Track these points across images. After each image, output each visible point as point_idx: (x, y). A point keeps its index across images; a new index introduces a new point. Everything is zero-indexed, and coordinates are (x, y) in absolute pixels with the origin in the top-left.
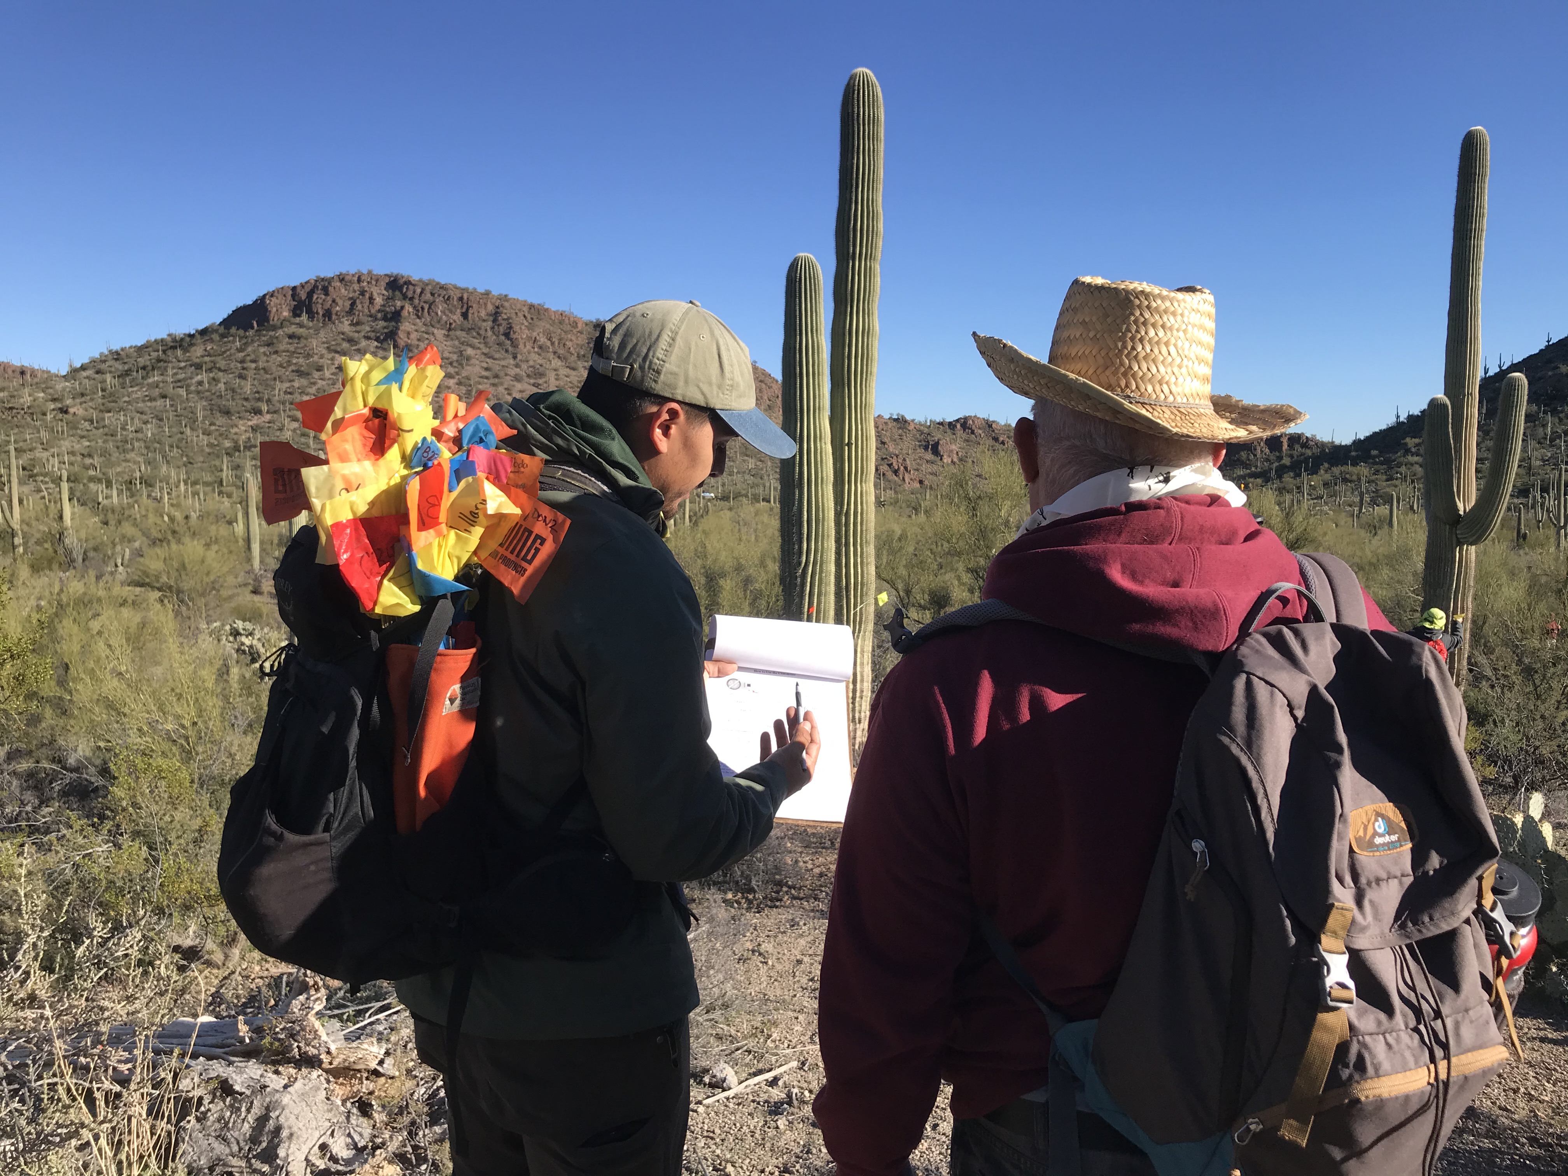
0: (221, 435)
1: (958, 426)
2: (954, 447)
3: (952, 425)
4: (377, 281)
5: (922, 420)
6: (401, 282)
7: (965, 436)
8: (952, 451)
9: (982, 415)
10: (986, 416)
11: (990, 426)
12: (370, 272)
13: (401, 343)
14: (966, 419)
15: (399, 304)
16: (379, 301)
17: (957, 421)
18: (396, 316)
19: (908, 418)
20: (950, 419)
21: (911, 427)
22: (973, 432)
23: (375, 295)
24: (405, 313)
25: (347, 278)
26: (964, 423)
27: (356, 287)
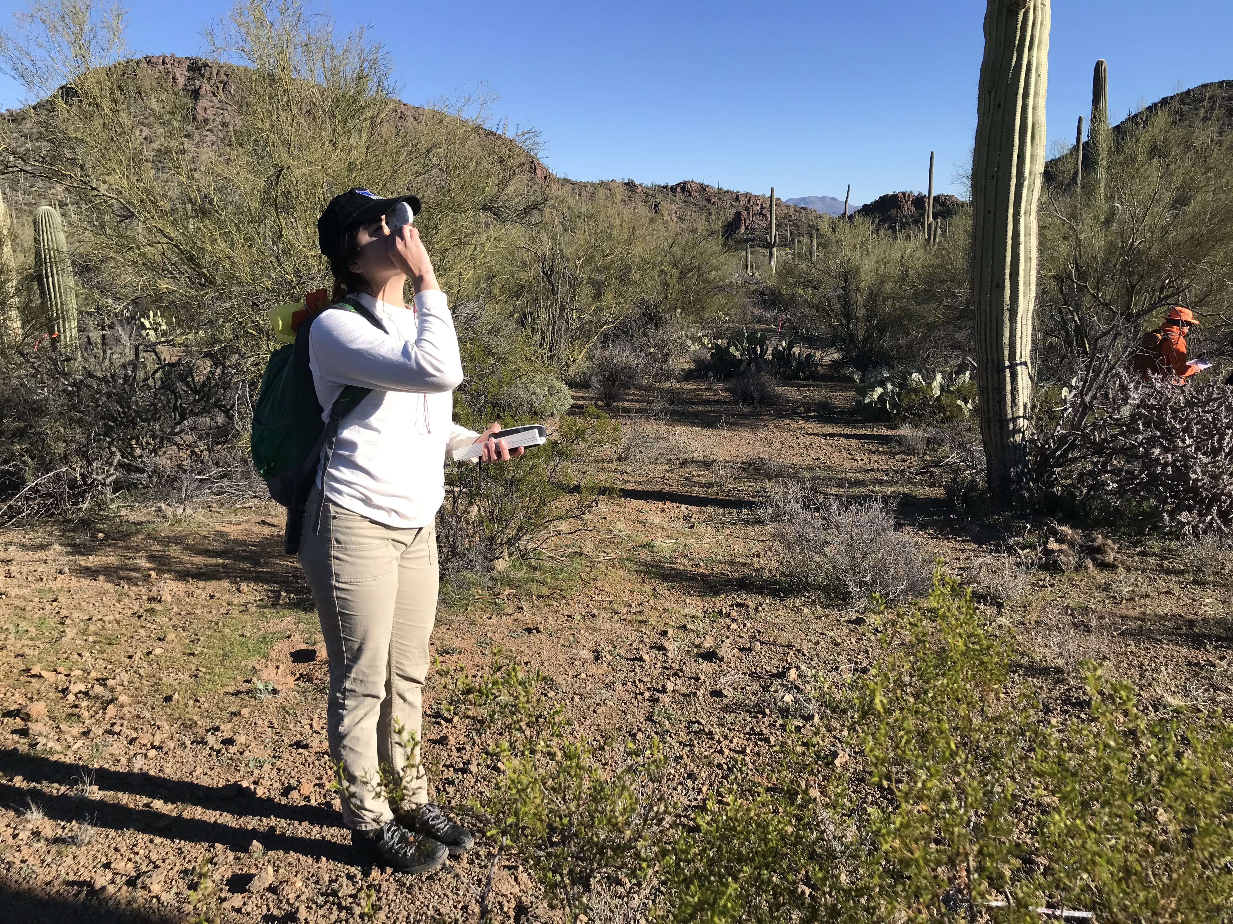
0: (39, 195)
1: (679, 189)
2: (673, 207)
3: (673, 189)
4: (179, 63)
5: (649, 185)
6: (200, 64)
7: (683, 198)
8: (670, 210)
9: (698, 180)
10: (701, 181)
11: (705, 190)
12: (172, 55)
13: (200, 118)
14: (685, 183)
15: (198, 83)
16: (181, 81)
17: (678, 185)
18: (196, 94)
19: (637, 182)
20: (672, 183)
21: (639, 190)
22: (690, 195)
23: (178, 76)
24: (202, 92)
25: (153, 60)
26: (683, 187)
27: (161, 67)
